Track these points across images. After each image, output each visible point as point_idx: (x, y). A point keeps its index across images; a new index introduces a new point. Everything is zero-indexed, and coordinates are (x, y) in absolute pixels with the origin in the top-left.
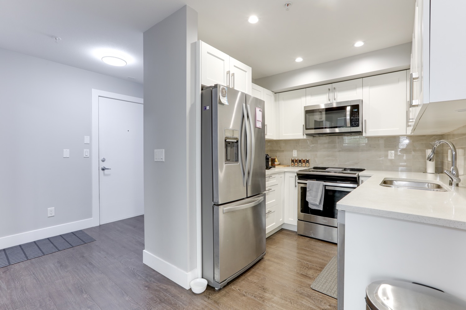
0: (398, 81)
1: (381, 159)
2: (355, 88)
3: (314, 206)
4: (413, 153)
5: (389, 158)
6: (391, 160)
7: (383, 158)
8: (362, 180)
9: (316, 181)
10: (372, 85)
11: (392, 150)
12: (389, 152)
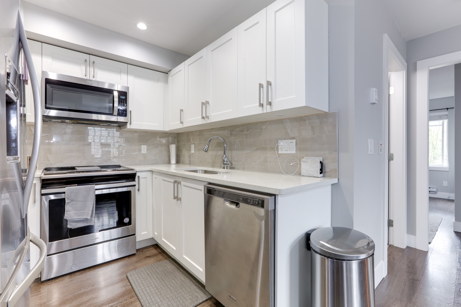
0: (158, 81)
1: (135, 153)
2: (120, 72)
3: (78, 224)
4: (160, 147)
5: (143, 152)
6: (144, 154)
7: (137, 152)
8: (139, 175)
9: (78, 185)
10: (137, 76)
11: (145, 145)
12: (143, 146)
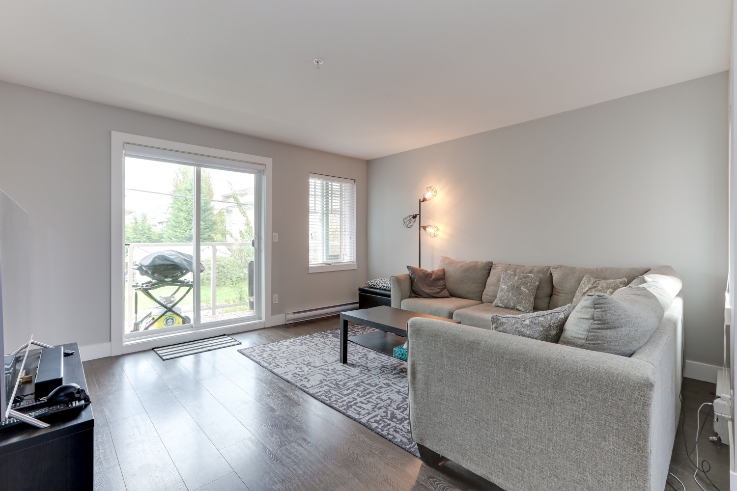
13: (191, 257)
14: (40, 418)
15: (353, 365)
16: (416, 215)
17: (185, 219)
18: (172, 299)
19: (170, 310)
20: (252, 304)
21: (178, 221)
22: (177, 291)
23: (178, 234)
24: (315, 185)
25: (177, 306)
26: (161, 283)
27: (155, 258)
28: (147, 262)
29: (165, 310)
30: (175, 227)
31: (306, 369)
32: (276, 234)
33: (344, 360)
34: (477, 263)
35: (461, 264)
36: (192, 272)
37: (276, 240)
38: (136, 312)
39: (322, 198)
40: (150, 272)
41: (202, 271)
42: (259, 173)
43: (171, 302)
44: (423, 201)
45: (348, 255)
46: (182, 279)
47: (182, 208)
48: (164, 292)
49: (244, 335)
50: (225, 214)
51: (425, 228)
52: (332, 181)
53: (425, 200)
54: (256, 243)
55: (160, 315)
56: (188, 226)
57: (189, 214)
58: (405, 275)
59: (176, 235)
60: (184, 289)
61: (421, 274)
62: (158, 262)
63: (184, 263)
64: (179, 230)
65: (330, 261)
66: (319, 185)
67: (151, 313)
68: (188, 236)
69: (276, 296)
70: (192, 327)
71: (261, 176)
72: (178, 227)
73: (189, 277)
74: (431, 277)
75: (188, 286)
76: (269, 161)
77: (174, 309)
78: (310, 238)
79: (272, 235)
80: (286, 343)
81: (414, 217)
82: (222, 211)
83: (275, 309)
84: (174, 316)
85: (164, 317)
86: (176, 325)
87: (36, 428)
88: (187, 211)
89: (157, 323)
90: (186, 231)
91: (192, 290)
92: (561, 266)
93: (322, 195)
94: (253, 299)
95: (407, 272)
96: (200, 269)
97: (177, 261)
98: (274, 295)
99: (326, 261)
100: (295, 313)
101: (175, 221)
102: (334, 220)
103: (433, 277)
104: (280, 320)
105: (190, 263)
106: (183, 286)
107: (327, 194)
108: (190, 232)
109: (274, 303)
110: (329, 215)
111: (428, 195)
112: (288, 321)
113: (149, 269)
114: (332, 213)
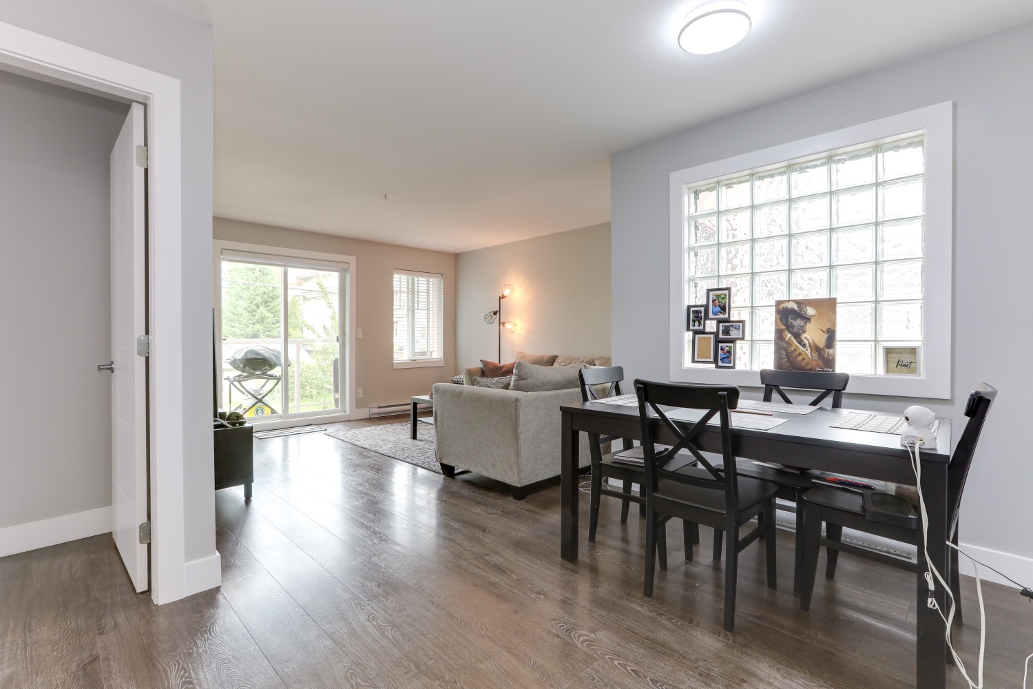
13: (279, 353)
14: (228, 423)
15: (421, 440)
16: (497, 312)
17: (246, 309)
18: (261, 392)
19: (260, 401)
20: (337, 400)
21: (237, 313)
22: (266, 382)
23: (236, 330)
24: (400, 281)
25: (265, 398)
26: (251, 376)
27: (247, 352)
28: (239, 356)
29: (256, 400)
30: (232, 320)
31: (381, 442)
32: (360, 330)
33: (414, 437)
34: (544, 356)
35: (530, 358)
36: (280, 365)
37: (360, 336)
38: (230, 402)
39: (408, 293)
40: (242, 366)
41: (289, 365)
42: (343, 272)
43: (260, 394)
44: (502, 298)
45: (435, 352)
46: (270, 373)
47: (242, 295)
48: (253, 384)
49: (330, 425)
50: (301, 302)
51: (503, 324)
52: (418, 276)
53: (503, 297)
54: (341, 339)
55: (251, 405)
56: (250, 320)
57: (252, 303)
58: (477, 368)
59: (234, 332)
60: (272, 383)
61: (492, 367)
62: (250, 356)
63: (273, 357)
64: (237, 325)
65: (416, 358)
66: (405, 280)
67: (241, 405)
68: (251, 333)
69: (360, 390)
70: (281, 417)
71: (345, 274)
72: (236, 321)
73: (277, 371)
74: (502, 369)
75: (276, 379)
76: (352, 260)
77: (263, 400)
78: (395, 334)
79: (356, 331)
80: (369, 429)
81: (495, 313)
82: (297, 298)
83: (359, 403)
84: (264, 407)
85: (255, 408)
86: (265, 415)
87: (227, 427)
88: (249, 298)
89: (248, 413)
90: (248, 326)
91: (280, 382)
92: (602, 357)
93: (408, 290)
94: (338, 396)
95: (480, 365)
96: (288, 364)
97: (266, 355)
98: (358, 390)
99: (411, 357)
100: (379, 407)
101: (231, 312)
102: (421, 316)
103: (503, 370)
104: (364, 413)
105: (278, 358)
106: (272, 379)
107: (412, 291)
108: (253, 328)
109: (358, 397)
110: (416, 311)
111: (506, 292)
112: (372, 415)
113: (241, 363)
114: (418, 309)
